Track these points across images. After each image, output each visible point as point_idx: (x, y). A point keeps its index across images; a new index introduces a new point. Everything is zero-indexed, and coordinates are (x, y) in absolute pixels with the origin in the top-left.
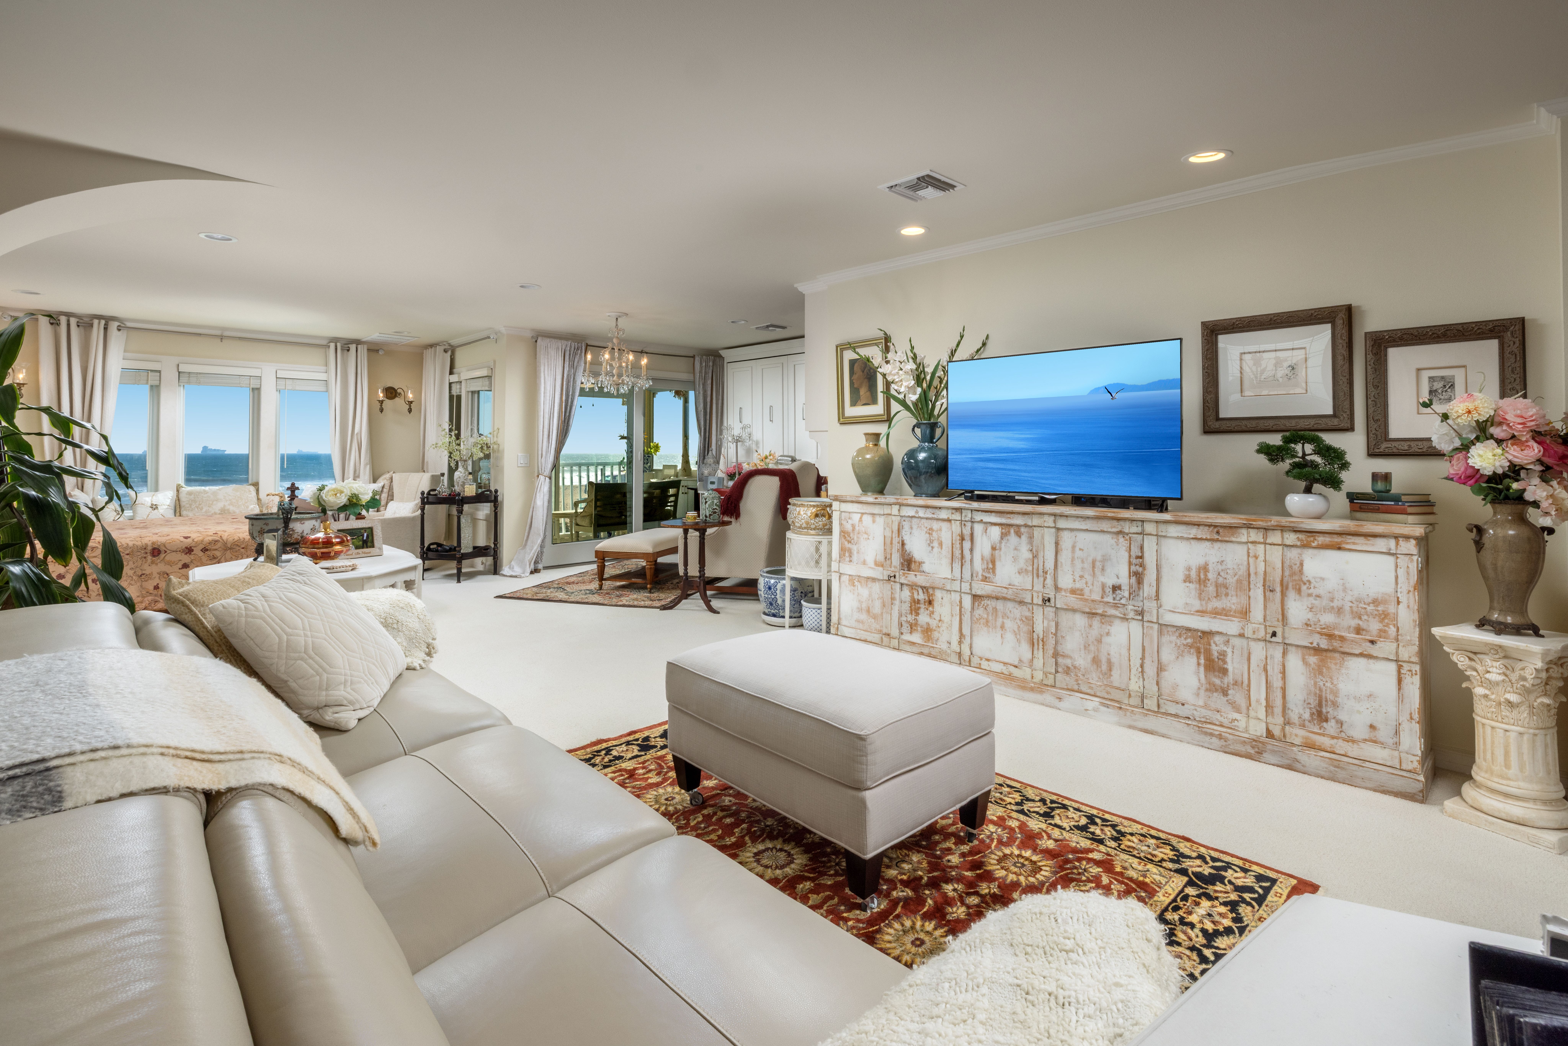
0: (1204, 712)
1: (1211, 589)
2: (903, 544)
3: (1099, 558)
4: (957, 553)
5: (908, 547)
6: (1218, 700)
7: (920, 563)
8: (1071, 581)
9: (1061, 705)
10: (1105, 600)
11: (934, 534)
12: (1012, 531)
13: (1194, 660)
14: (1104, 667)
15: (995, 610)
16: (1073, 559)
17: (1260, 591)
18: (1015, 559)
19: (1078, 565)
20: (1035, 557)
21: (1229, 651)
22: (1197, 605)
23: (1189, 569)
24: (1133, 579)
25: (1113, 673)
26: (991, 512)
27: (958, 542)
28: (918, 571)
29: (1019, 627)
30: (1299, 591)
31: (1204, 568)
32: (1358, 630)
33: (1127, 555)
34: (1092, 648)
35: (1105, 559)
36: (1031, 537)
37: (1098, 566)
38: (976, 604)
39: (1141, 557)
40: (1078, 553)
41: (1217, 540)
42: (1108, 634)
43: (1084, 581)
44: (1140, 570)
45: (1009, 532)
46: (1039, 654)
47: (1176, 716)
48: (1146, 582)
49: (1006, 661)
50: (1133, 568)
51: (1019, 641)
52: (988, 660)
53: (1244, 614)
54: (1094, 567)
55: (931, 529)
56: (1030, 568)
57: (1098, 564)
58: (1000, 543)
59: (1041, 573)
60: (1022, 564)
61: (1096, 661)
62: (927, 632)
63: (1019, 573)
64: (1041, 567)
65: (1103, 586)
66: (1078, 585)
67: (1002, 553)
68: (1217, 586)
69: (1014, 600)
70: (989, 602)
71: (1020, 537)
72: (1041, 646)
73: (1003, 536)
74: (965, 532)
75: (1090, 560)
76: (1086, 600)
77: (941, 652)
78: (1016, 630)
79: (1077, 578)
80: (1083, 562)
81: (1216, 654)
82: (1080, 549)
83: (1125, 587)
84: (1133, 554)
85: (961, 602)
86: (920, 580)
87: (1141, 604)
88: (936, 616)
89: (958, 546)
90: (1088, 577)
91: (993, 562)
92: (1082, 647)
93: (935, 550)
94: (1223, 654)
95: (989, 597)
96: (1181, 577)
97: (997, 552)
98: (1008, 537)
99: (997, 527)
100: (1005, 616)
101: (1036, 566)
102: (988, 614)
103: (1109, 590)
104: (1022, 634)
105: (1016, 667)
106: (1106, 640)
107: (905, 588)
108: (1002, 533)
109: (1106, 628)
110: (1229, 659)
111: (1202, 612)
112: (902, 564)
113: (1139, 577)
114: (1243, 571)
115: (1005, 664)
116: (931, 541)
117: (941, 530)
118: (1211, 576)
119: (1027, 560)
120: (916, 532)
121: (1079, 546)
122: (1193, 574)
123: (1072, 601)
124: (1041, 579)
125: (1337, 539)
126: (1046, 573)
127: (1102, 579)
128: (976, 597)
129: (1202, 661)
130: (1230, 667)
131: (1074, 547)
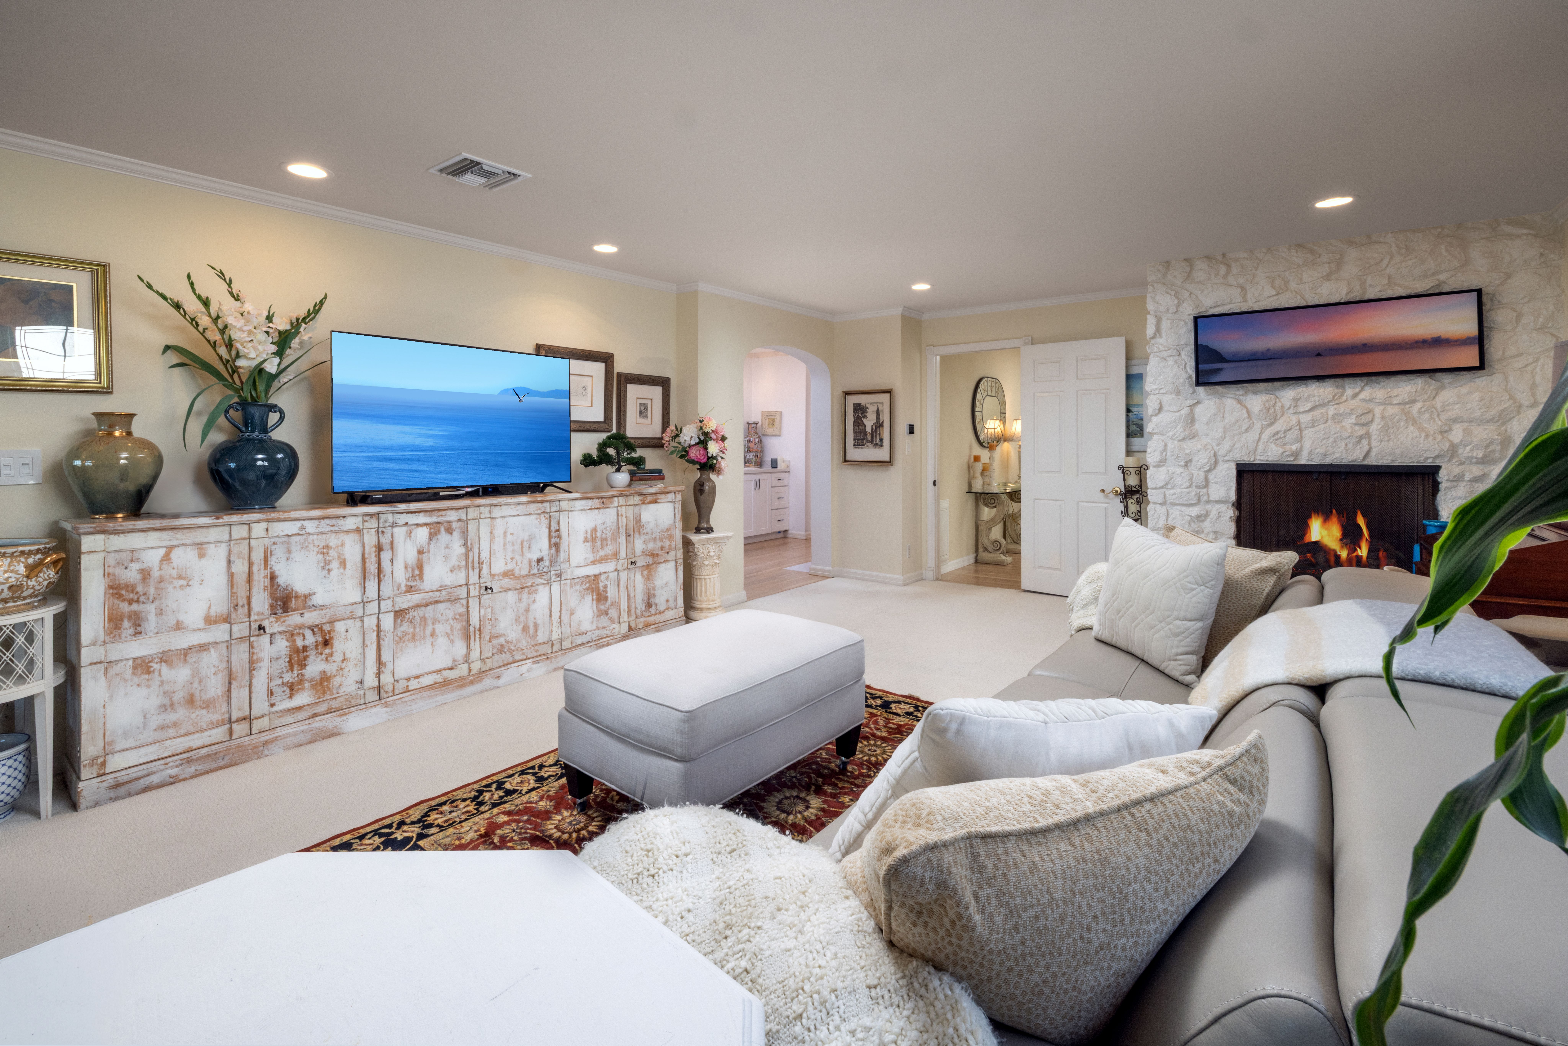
0: (597, 632)
1: (599, 543)
2: (273, 577)
3: (526, 538)
4: (372, 568)
5: (282, 580)
6: (604, 620)
7: (307, 597)
8: (504, 564)
9: (501, 682)
10: (532, 572)
11: (333, 553)
12: (442, 529)
13: (590, 598)
14: (532, 631)
15: (424, 619)
16: (505, 544)
17: (624, 538)
18: (446, 558)
19: (509, 548)
20: (469, 550)
21: (608, 583)
22: (591, 557)
23: (586, 532)
24: (553, 549)
25: (538, 633)
26: (419, 512)
27: (374, 554)
28: (304, 608)
29: (452, 627)
30: (639, 532)
31: (595, 530)
32: (662, 548)
33: (547, 531)
34: (522, 619)
35: (531, 538)
36: (464, 532)
37: (524, 546)
38: (399, 621)
39: (558, 530)
40: (510, 538)
41: (603, 508)
42: (534, 601)
43: (514, 561)
44: (558, 540)
45: (439, 531)
46: (475, 645)
47: (582, 644)
48: (562, 549)
49: (438, 667)
50: (553, 540)
51: (452, 641)
52: (417, 677)
53: (616, 555)
54: (522, 547)
55: (327, 547)
56: (464, 563)
57: (526, 544)
58: (429, 544)
59: (476, 565)
60: (454, 561)
61: (525, 629)
62: (323, 683)
63: (451, 571)
64: (476, 559)
65: (530, 561)
66: (510, 567)
67: (431, 555)
68: (602, 540)
69: (448, 601)
70: (416, 613)
71: (451, 534)
72: (477, 636)
73: (432, 536)
74: (382, 540)
75: (519, 541)
76: (518, 577)
77: (349, 697)
78: (449, 631)
79: (509, 561)
80: (513, 545)
81: (601, 588)
82: (511, 534)
83: (546, 558)
84: (553, 529)
85: (378, 626)
86: (311, 618)
87: (558, 568)
88: (338, 657)
89: (374, 559)
90: (518, 557)
91: (420, 567)
92: (514, 621)
93: (334, 573)
94: (605, 587)
95: (412, 608)
96: (582, 539)
97: (424, 555)
98: (438, 537)
99: (425, 528)
100: (436, 621)
101: (470, 560)
102: (414, 628)
103: (534, 564)
104: (455, 633)
105: (451, 669)
106: (533, 607)
107: (278, 637)
108: (431, 534)
109: (532, 597)
110: (608, 590)
111: (594, 562)
112: (272, 606)
113: (555, 546)
114: (614, 527)
115: (438, 671)
116: (327, 563)
117: (343, 545)
118: (599, 534)
119: (459, 557)
120: (297, 555)
121: (510, 531)
122: (589, 535)
123: (507, 582)
124: (477, 571)
125: (655, 497)
126: (482, 563)
127: (529, 556)
128: (399, 614)
129: (595, 597)
130: (609, 595)
131: (505, 533)
